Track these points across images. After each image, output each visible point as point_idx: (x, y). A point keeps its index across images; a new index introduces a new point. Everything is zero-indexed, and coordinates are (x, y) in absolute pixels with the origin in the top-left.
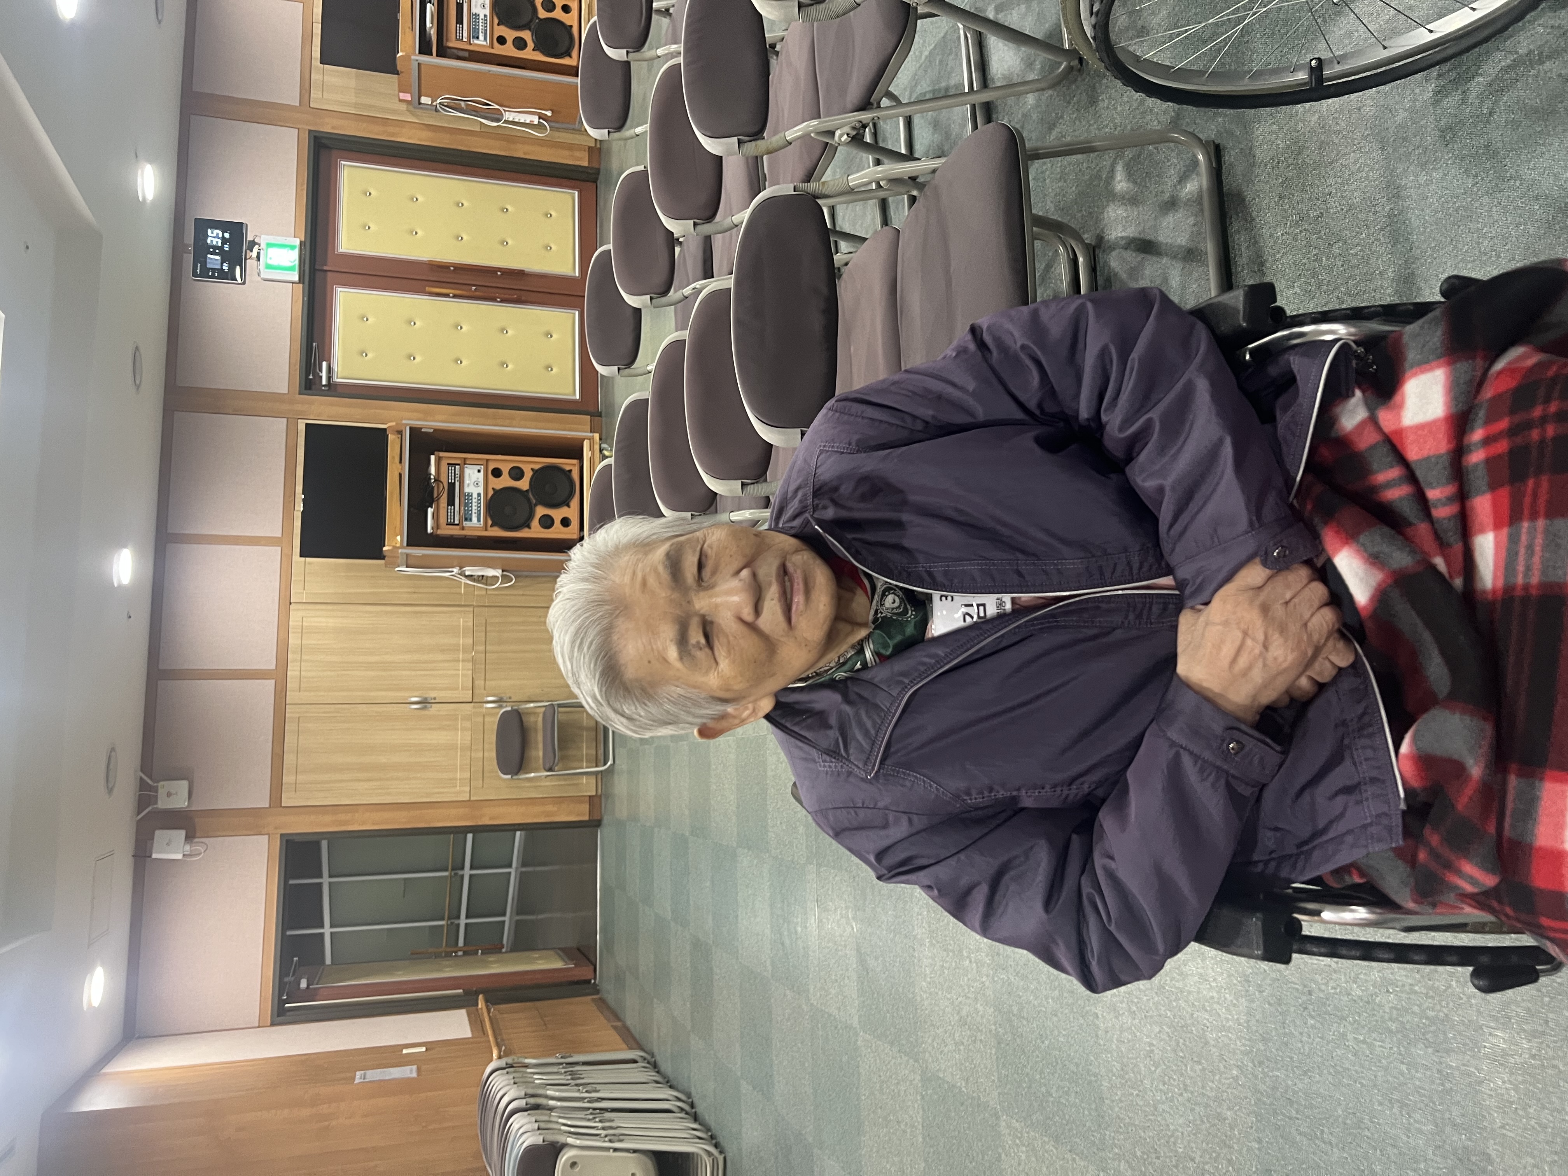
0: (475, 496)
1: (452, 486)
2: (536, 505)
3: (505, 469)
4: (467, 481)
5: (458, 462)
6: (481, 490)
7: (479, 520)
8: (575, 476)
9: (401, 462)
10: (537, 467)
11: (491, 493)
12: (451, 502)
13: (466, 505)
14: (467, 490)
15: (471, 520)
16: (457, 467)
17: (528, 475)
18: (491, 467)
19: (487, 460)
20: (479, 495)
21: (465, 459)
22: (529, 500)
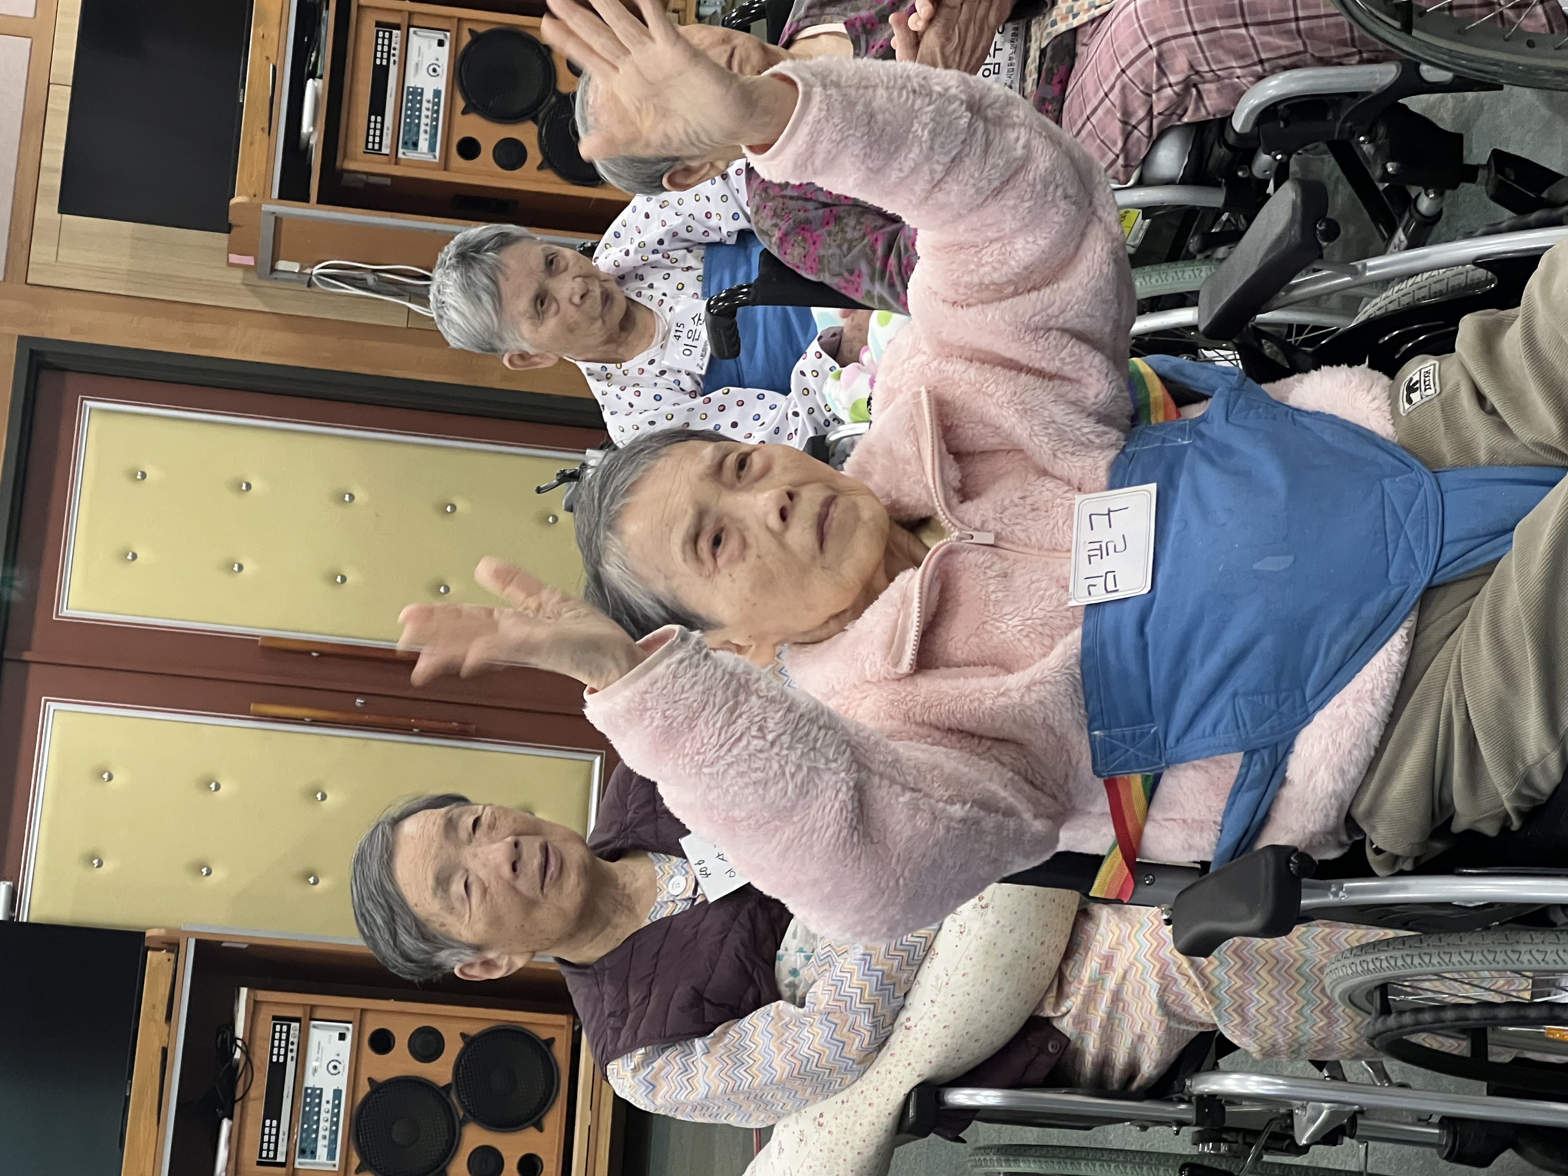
0: (328, 1095)
1: (277, 1071)
2: (464, 1122)
3: (402, 1034)
4: (312, 1062)
5: (298, 1013)
6: (341, 1082)
7: (331, 1155)
8: (561, 1053)
9: (169, 1017)
10: (473, 1029)
11: (364, 1089)
12: (273, 1110)
13: (307, 1117)
14: (310, 1081)
15: (313, 1154)
16: (295, 1025)
17: (453, 1048)
18: (372, 1025)
19: (363, 1011)
20: (337, 1093)
21: (313, 1007)
22: (449, 1109)
